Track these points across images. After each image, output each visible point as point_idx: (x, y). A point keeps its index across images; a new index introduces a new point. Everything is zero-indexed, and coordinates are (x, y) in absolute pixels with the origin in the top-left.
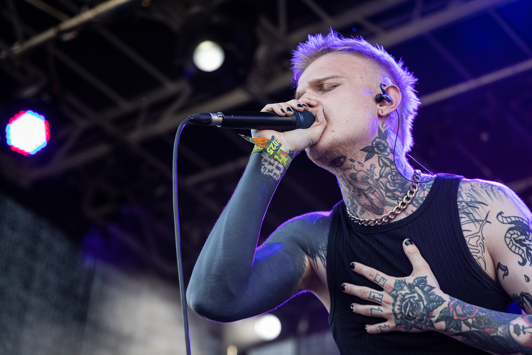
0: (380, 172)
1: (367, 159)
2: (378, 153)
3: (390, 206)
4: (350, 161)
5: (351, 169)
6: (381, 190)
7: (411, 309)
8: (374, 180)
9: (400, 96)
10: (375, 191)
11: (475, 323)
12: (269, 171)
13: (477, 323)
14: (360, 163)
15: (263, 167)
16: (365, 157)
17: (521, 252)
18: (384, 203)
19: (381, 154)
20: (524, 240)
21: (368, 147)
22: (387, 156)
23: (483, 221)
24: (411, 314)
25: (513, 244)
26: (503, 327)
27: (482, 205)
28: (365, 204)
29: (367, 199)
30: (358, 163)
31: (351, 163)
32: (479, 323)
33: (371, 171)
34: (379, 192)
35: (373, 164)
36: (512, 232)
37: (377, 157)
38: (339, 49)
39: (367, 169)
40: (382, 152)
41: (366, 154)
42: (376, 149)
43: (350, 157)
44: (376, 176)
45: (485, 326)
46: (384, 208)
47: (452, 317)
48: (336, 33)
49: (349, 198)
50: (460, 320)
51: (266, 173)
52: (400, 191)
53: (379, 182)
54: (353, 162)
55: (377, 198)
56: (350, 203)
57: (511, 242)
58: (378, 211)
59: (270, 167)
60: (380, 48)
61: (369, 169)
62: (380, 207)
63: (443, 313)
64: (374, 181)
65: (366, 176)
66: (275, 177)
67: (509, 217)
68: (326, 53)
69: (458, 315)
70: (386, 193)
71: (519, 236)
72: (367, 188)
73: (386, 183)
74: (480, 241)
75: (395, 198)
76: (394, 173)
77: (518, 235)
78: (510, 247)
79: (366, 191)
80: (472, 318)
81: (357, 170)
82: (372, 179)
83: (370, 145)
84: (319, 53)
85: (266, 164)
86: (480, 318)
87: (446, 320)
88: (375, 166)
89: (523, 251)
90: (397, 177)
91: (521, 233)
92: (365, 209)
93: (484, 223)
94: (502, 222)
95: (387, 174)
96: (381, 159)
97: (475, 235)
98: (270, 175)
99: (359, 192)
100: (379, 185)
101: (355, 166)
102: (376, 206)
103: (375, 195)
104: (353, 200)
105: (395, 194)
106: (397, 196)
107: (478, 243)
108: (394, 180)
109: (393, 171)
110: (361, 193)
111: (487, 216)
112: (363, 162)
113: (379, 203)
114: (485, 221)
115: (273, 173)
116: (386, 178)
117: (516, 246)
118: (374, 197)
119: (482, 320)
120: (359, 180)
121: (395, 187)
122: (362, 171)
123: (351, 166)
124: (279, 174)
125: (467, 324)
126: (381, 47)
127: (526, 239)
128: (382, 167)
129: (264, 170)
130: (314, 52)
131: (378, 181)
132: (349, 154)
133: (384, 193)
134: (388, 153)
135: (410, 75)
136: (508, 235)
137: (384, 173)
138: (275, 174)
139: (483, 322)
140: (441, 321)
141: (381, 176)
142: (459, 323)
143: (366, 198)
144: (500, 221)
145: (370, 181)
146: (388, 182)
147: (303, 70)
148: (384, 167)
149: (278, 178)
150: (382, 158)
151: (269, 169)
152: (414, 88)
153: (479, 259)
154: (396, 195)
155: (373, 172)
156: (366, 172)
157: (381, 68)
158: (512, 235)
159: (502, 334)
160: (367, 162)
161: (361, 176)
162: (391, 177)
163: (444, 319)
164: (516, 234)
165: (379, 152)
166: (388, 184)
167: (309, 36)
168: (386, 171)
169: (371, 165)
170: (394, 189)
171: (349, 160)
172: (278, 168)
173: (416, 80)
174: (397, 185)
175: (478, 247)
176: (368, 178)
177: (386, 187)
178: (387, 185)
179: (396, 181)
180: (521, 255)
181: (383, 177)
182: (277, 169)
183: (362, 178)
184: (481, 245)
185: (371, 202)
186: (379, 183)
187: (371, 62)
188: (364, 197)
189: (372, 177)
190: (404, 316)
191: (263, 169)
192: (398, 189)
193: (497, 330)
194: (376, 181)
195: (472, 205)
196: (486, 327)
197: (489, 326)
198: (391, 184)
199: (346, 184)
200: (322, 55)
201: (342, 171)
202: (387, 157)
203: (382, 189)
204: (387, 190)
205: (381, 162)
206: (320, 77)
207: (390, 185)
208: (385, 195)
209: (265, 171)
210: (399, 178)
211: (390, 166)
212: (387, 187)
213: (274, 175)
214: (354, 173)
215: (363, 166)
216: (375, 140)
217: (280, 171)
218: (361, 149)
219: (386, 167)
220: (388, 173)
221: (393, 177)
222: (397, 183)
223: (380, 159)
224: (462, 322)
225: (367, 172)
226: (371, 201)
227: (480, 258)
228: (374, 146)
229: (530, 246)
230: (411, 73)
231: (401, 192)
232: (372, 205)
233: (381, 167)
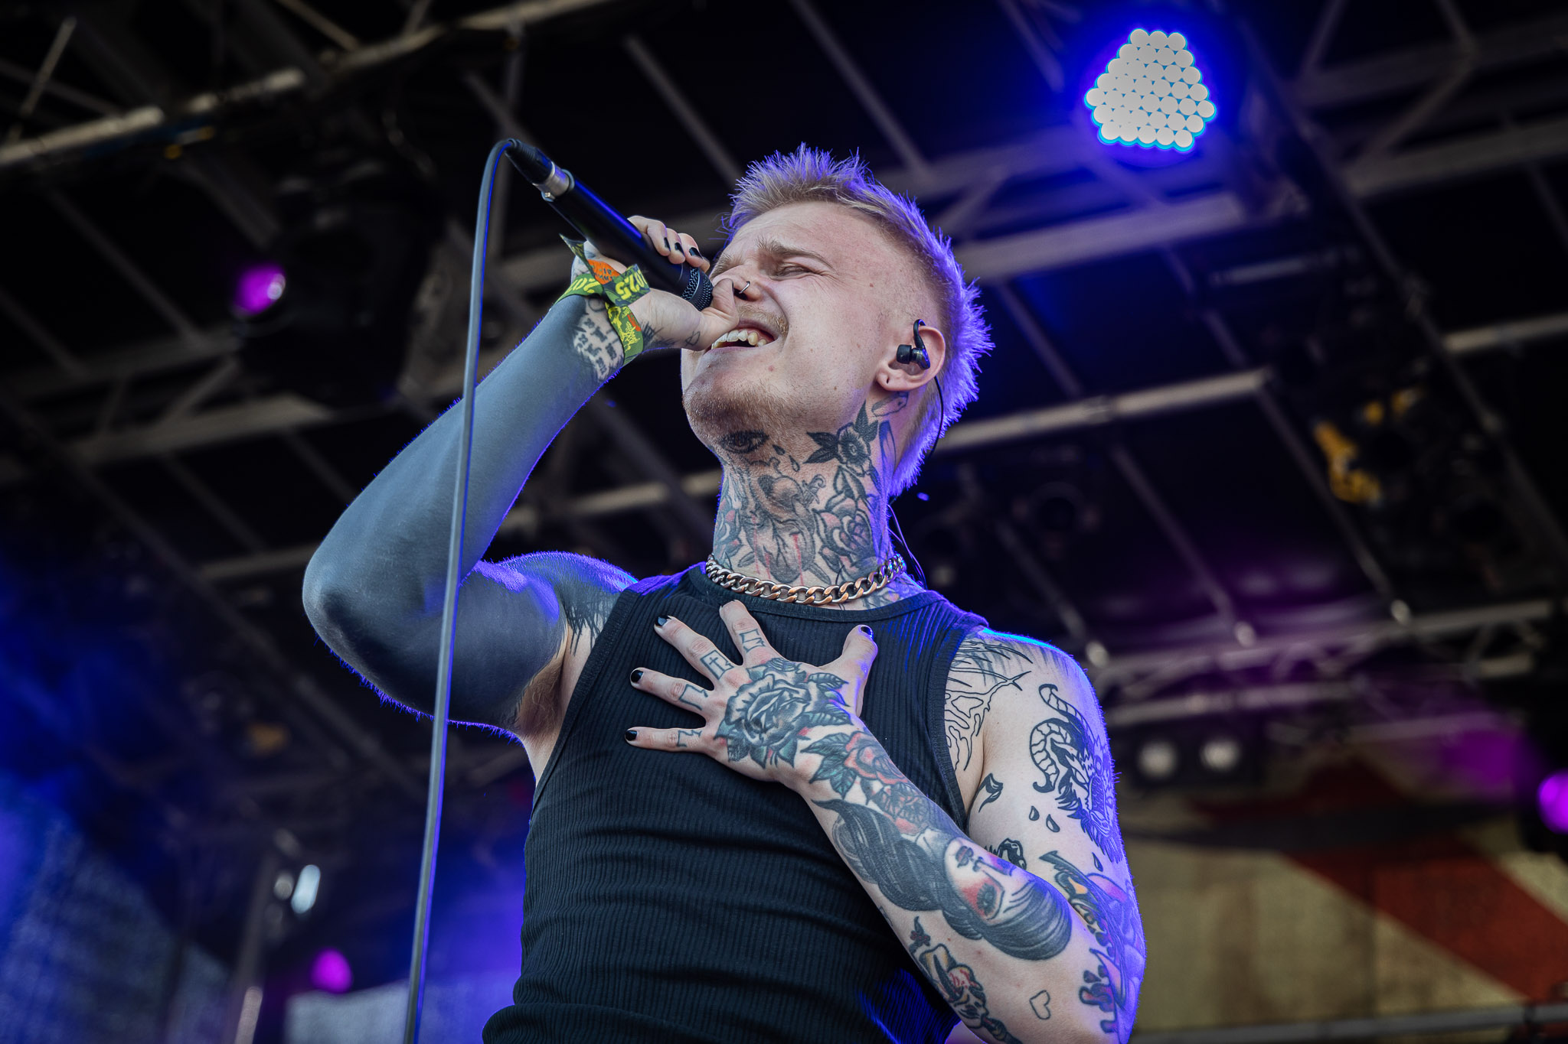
0: (830, 500)
1: (813, 459)
2: (840, 460)
3: (817, 575)
4: (773, 449)
5: (769, 465)
6: (815, 536)
7: (772, 709)
8: (810, 509)
9: (939, 361)
10: (800, 532)
11: (884, 796)
12: (590, 349)
13: (888, 797)
14: (793, 460)
15: (580, 334)
16: (812, 453)
17: (1052, 770)
18: (807, 563)
19: (846, 463)
20: (1072, 757)
21: (828, 434)
22: (859, 474)
23: (1006, 679)
24: (763, 719)
25: (1044, 749)
26: (937, 833)
27: (1021, 658)
28: (764, 547)
29: (775, 540)
30: (789, 460)
31: (773, 453)
32: (892, 801)
33: (811, 488)
34: (809, 538)
35: (821, 477)
36: (1055, 727)
37: (836, 467)
38: (856, 206)
39: (804, 481)
40: (851, 463)
41: (816, 447)
42: (840, 448)
43: (778, 439)
44: (818, 503)
45: (900, 812)
46: (803, 573)
47: (845, 758)
48: (863, 165)
49: (730, 525)
50: (856, 774)
51: (583, 351)
52: (854, 561)
53: (819, 518)
54: (779, 453)
55: (798, 547)
56: (728, 534)
57: (1043, 743)
58: (787, 574)
59: (595, 341)
60: (943, 239)
61: (808, 483)
62: (794, 568)
63: (831, 740)
64: (807, 510)
65: (796, 493)
66: (597, 367)
67: (1065, 703)
68: (824, 200)
69: (859, 762)
70: (823, 547)
71: (1065, 743)
72: (785, 519)
73: (835, 528)
74: (980, 711)
75: (835, 568)
76: (858, 519)
77: (1065, 740)
78: (1034, 752)
79: (781, 523)
80: (885, 785)
81: (780, 473)
82: (805, 506)
83: (834, 432)
84: (807, 194)
85: (589, 331)
86: (902, 792)
87: (827, 757)
88: (824, 483)
89: (1058, 772)
90: (861, 532)
91: (1072, 741)
92: (756, 558)
93: (1006, 684)
94: (1047, 700)
95: (846, 513)
96: (843, 474)
97: (975, 696)
98: (588, 359)
99: (765, 519)
100: (815, 523)
101: (779, 462)
102: (785, 561)
103: (796, 540)
104: (740, 530)
105: (839, 559)
106: (841, 566)
107: (973, 712)
108: (852, 532)
109: (859, 515)
110: (768, 522)
111: (1021, 676)
112: (801, 461)
113: (797, 558)
114: (1011, 681)
115: (597, 358)
116: (838, 517)
117: (1048, 756)
118: (793, 542)
119: (902, 799)
120: (774, 495)
121: (848, 546)
122: (791, 479)
123: (770, 461)
124: (607, 367)
125: (866, 789)
126: (947, 239)
127: (1077, 757)
128: (839, 493)
129: (581, 342)
130: (797, 187)
131: (817, 516)
132: (778, 433)
133: (819, 544)
134: (863, 471)
135: (982, 328)
136: (1045, 729)
137: (838, 507)
138: (600, 361)
139: (902, 802)
140: (816, 752)
141: (828, 509)
142: (850, 778)
143: (773, 536)
144: (1042, 697)
145: (800, 508)
146: (838, 528)
147: (755, 213)
148: (843, 495)
149: (603, 373)
150: (846, 473)
151: (591, 345)
152: (979, 360)
153: (961, 739)
154: (842, 563)
155: (815, 493)
156: (798, 485)
157: (927, 284)
158: (1052, 732)
159: (928, 845)
160: (810, 466)
161: (783, 490)
162: (850, 522)
163: (825, 753)
164: (1063, 737)
165: (845, 459)
166: (836, 532)
167: (803, 145)
168: (844, 504)
169: (816, 476)
170: (842, 549)
171: (771, 446)
172: (611, 351)
173: (990, 346)
174: (853, 546)
175: (969, 717)
176: (798, 500)
177: (829, 535)
178: (834, 534)
179: (856, 538)
180: (1048, 776)
181: (833, 513)
182: (608, 352)
183: (785, 495)
184: (977, 717)
185: (779, 550)
186: (816, 521)
187: (911, 262)
188: (770, 532)
189: (808, 500)
190: (746, 720)
191: (580, 339)
192: (851, 555)
193: (923, 832)
194: (812, 513)
195: (998, 651)
196: (902, 814)
197: (910, 814)
198: (843, 535)
199: (744, 491)
200: (812, 201)
201: (744, 463)
202: (858, 477)
203: (819, 534)
204: (829, 543)
205: (840, 481)
206: (789, 244)
207: (840, 536)
208: (817, 550)
209: (581, 346)
210: (863, 534)
211: (858, 499)
212: (832, 536)
213: (597, 362)
214: (771, 477)
215: (799, 469)
216: (846, 427)
217: (612, 359)
218: (810, 431)
219: (847, 496)
220: (847, 511)
221: (852, 525)
222: (855, 542)
223: (840, 472)
224: (858, 779)
225: (801, 486)
226: (781, 547)
227: (964, 740)
228: (840, 439)
229: (1078, 774)
230: (987, 324)
231: (853, 564)
232: (778, 555)
233: (837, 491)
